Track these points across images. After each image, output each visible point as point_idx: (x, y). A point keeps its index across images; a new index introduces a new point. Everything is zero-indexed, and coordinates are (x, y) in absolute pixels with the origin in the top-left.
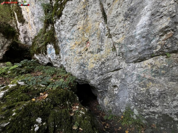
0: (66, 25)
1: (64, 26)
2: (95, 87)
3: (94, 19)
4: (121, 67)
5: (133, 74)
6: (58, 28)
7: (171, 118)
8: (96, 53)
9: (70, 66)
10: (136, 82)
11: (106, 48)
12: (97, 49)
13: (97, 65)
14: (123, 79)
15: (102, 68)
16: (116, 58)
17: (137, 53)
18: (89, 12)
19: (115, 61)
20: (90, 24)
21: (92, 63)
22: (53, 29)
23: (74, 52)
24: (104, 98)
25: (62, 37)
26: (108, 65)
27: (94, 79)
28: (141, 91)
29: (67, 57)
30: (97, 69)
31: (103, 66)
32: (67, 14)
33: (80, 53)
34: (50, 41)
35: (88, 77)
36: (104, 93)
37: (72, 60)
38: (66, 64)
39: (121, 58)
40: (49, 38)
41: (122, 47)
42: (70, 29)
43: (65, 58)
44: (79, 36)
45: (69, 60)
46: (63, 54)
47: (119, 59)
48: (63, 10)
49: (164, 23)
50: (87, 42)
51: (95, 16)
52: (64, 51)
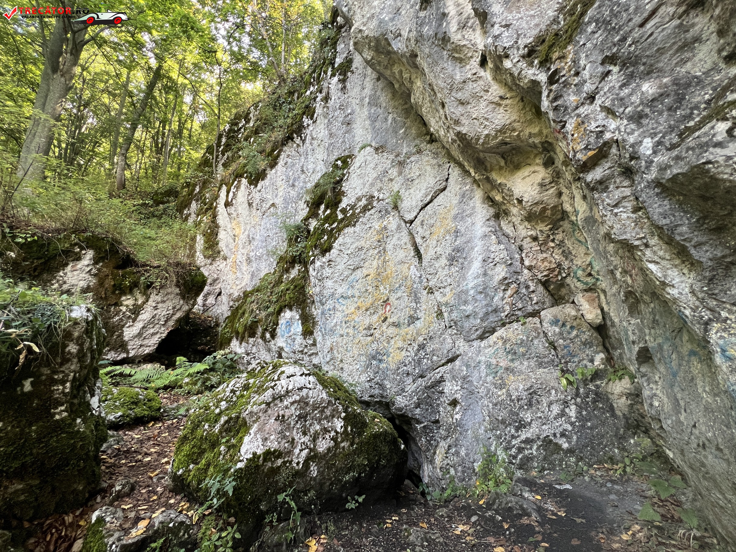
0: (338, 267)
1: (333, 270)
2: (407, 416)
3: (399, 258)
4: (458, 353)
5: (479, 362)
6: (319, 274)
7: (556, 444)
8: (406, 326)
9: (341, 366)
10: (490, 379)
11: (425, 314)
12: (407, 317)
13: (409, 354)
14: (464, 378)
15: (420, 358)
16: (446, 333)
17: (479, 320)
18: (389, 247)
19: (444, 339)
20: (391, 267)
21: (398, 348)
22: (305, 276)
23: (354, 327)
24: (435, 453)
25: (327, 293)
26: (433, 350)
27: (403, 390)
28: (499, 396)
29: (335, 340)
30: (410, 363)
31: (423, 354)
32: (342, 248)
33: (369, 328)
34: (292, 302)
35: (388, 386)
37: (349, 348)
38: (331, 360)
39: (455, 331)
40: (292, 296)
41: (452, 310)
42: (347, 277)
43: (328, 343)
44: (367, 290)
45: (340, 349)
46: (323, 335)
47: (451, 335)
48: (334, 242)
49: (501, 272)
50: (386, 302)
51: (401, 254)
52: (328, 327)
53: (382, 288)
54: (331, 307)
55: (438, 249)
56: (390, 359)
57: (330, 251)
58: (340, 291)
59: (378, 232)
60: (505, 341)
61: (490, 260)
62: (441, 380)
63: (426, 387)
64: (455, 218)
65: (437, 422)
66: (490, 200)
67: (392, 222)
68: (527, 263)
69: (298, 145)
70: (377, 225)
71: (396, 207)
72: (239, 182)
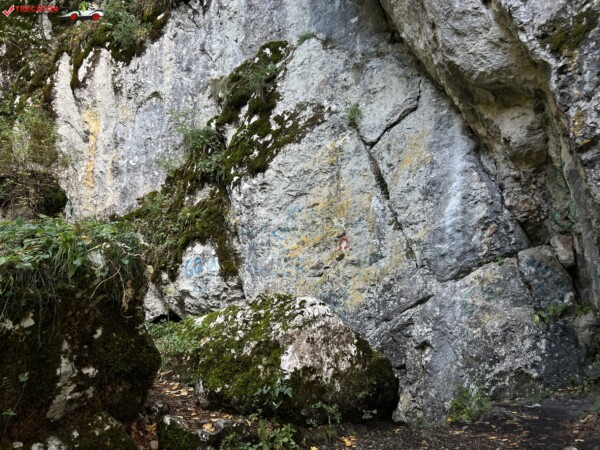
1: (267, 195)
4: (430, 293)
5: (454, 303)
6: (247, 199)
8: (367, 265)
10: (464, 318)
11: (391, 252)
12: (368, 254)
13: (371, 296)
14: (437, 319)
15: (385, 300)
16: (417, 273)
19: (415, 280)
20: (347, 197)
21: (359, 290)
22: (223, 200)
23: (297, 265)
25: (258, 223)
26: (401, 291)
28: (474, 334)
29: (271, 280)
30: (373, 305)
31: (389, 296)
32: (282, 169)
33: (317, 267)
34: (205, 234)
37: (291, 291)
39: (428, 271)
40: (205, 225)
42: (287, 205)
43: (261, 284)
44: (314, 222)
46: (252, 275)
47: (423, 275)
48: (271, 160)
49: (481, 211)
50: (342, 237)
51: (360, 182)
52: (260, 266)
53: (335, 220)
54: (265, 241)
55: (411, 180)
56: (348, 301)
57: (264, 171)
58: (276, 221)
59: (330, 153)
60: (482, 281)
61: (471, 198)
62: (410, 322)
63: (391, 331)
64: (430, 146)
65: (403, 367)
66: (469, 131)
67: (349, 141)
68: (507, 202)
69: (195, 12)
70: (328, 145)
71: (353, 124)
72: (97, 53)
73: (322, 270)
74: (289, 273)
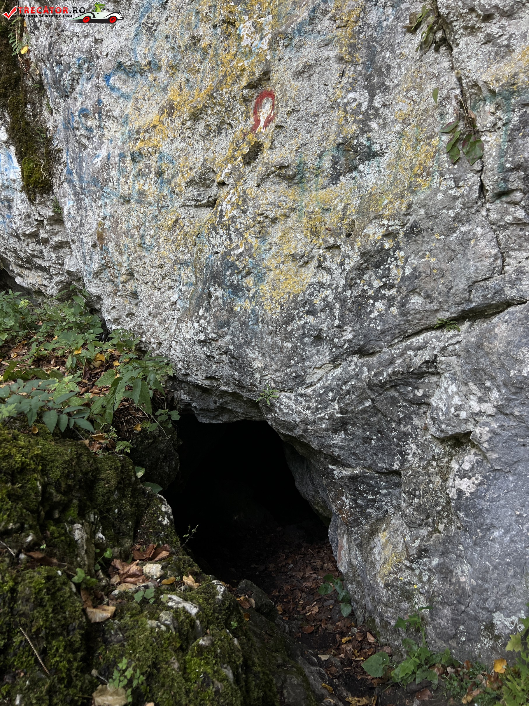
2: (307, 446)
9: (130, 286)
15: (363, 295)
16: (479, 218)
19: (465, 240)
21: (294, 257)
24: (373, 532)
25: (72, 50)
27: (300, 380)
29: (108, 211)
30: (328, 306)
33: (203, 181)
35: (257, 364)
36: (374, 489)
37: (148, 239)
38: (104, 267)
39: (521, 213)
43: (93, 220)
45: (124, 241)
47: (497, 226)
50: (260, 86)
53: (246, 28)
56: (265, 287)
58: (110, 45)
73: (214, 191)
74: (142, 193)
